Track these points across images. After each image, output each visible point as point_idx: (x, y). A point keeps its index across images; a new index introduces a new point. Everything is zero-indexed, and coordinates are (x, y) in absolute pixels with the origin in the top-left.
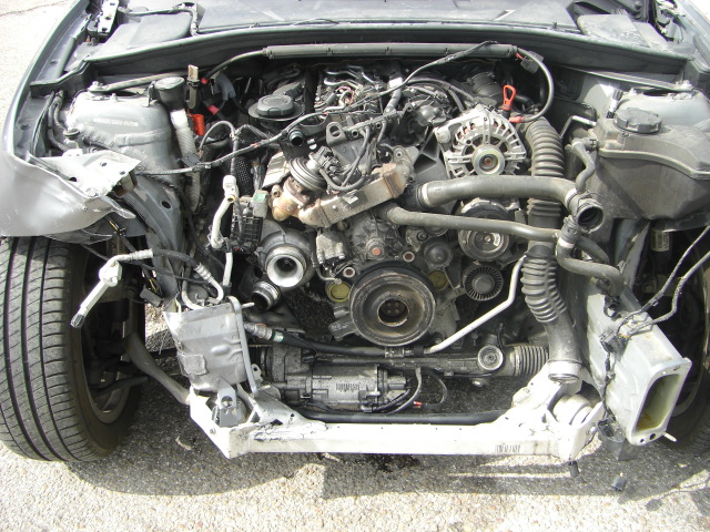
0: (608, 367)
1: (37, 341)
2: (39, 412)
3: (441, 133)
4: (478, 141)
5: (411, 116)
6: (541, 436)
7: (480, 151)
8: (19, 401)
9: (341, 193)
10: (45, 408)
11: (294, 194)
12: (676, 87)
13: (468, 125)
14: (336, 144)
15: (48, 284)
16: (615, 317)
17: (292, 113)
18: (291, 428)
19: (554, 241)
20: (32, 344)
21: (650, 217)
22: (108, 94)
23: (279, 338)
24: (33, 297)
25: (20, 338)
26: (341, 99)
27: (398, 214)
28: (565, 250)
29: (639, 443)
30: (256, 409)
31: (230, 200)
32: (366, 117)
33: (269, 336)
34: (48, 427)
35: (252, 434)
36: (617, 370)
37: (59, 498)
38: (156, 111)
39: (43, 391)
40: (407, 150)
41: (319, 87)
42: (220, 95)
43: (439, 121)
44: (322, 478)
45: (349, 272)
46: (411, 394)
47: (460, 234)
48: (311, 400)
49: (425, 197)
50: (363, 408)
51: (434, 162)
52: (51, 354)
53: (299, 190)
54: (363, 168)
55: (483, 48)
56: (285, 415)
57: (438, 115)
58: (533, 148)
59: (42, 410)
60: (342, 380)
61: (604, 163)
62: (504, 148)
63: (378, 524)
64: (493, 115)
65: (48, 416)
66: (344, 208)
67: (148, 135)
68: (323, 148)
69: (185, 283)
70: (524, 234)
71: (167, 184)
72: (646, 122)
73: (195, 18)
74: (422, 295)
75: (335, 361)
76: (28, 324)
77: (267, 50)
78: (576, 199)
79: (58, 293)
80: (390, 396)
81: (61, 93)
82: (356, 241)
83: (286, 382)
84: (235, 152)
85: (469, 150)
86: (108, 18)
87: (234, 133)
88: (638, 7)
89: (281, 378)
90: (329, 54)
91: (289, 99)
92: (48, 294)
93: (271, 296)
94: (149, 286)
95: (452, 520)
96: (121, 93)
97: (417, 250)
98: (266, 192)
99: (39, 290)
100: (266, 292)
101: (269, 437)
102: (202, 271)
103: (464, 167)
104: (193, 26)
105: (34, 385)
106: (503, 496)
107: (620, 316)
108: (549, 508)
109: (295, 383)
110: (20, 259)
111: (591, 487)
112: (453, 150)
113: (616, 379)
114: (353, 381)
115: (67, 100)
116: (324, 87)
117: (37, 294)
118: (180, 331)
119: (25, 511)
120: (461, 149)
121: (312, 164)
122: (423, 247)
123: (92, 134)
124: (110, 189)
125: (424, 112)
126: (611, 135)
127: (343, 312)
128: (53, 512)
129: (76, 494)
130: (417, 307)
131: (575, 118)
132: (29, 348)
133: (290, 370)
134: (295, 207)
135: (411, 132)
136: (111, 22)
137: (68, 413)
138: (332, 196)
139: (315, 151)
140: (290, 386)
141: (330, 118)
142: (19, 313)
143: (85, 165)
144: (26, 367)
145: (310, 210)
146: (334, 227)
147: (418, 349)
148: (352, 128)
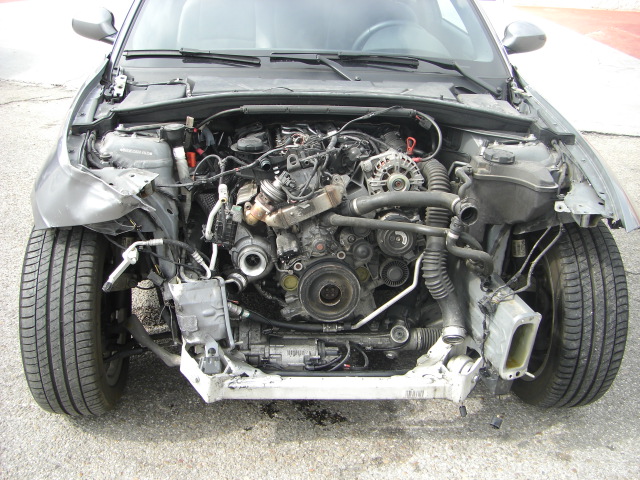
0: (485, 327)
1: (71, 305)
2: (67, 362)
3: (366, 164)
4: (391, 171)
5: (344, 154)
6: (439, 383)
7: (393, 178)
8: (53, 353)
9: (297, 202)
10: (73, 359)
11: (264, 204)
12: (525, 139)
13: (384, 159)
14: (293, 170)
15: (81, 265)
16: (489, 291)
17: (261, 150)
18: (256, 380)
19: (444, 236)
20: (68, 307)
21: (509, 222)
22: (130, 133)
23: (246, 314)
24: (70, 273)
25: (58, 304)
26: (295, 142)
27: (336, 218)
28: (453, 240)
29: (509, 379)
30: (230, 364)
31: (223, 201)
32: (314, 153)
33: (240, 312)
34: (72, 376)
35: (226, 383)
36: (492, 329)
37: (67, 444)
38: (165, 146)
39: (73, 344)
40: (342, 177)
41: (278, 136)
42: (205, 142)
43: (364, 156)
44: (273, 430)
45: (298, 266)
46: (342, 358)
47: (379, 236)
48: (268, 362)
49: (355, 207)
50: (308, 367)
51: (360, 187)
52: (82, 315)
53: (267, 201)
54: (312, 186)
55: (393, 111)
56: (250, 371)
57: (363, 153)
58: (429, 177)
59: (70, 360)
60: (292, 348)
61: (478, 183)
62: (409, 176)
63: (318, 459)
64: (401, 155)
65: (74, 366)
66: (298, 214)
67: (159, 162)
68: (284, 172)
69: (182, 268)
70: (424, 232)
71: (171, 197)
72: (505, 156)
73: (188, 87)
74: (351, 283)
75: (285, 337)
76: (65, 293)
77: (244, 108)
78: (459, 204)
79: (89, 272)
80: (326, 359)
81: (94, 132)
82: (305, 242)
83: (249, 349)
84: (222, 173)
85: (385, 177)
86: (120, 87)
87: (221, 162)
88: (499, 92)
89: (245, 347)
90: (287, 112)
91: (260, 141)
92: (81, 272)
93: (241, 284)
94: (155, 270)
95: (373, 456)
96: (139, 133)
97: (347, 249)
98: (240, 207)
99: (74, 269)
100: (237, 279)
101: (239, 385)
102: (197, 257)
103: (381, 188)
104: (188, 91)
105: (66, 340)
106: (411, 441)
107: (492, 291)
108: (446, 448)
109: (257, 350)
110: (60, 248)
111: (476, 435)
112: (374, 177)
113: (491, 335)
114: (300, 349)
115: (99, 137)
116: (282, 135)
117: (73, 272)
118: (181, 297)
119: (41, 454)
120: (380, 175)
121: (277, 183)
122: (352, 247)
123: (119, 159)
124: (138, 191)
125: (353, 151)
126: (481, 165)
127: (292, 299)
128: (63, 454)
129: (81, 442)
130: (347, 292)
131: (457, 162)
132: (65, 311)
133: (253, 341)
134: (263, 214)
135: (344, 165)
136: (123, 90)
137: (89, 364)
138: (291, 205)
139: (278, 175)
140: (252, 353)
141: (289, 153)
142: (59, 285)
143: (119, 175)
144: (61, 325)
145: (274, 216)
146: (290, 230)
147: (347, 326)
148: (305, 159)
